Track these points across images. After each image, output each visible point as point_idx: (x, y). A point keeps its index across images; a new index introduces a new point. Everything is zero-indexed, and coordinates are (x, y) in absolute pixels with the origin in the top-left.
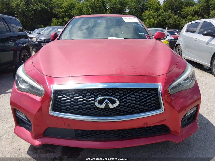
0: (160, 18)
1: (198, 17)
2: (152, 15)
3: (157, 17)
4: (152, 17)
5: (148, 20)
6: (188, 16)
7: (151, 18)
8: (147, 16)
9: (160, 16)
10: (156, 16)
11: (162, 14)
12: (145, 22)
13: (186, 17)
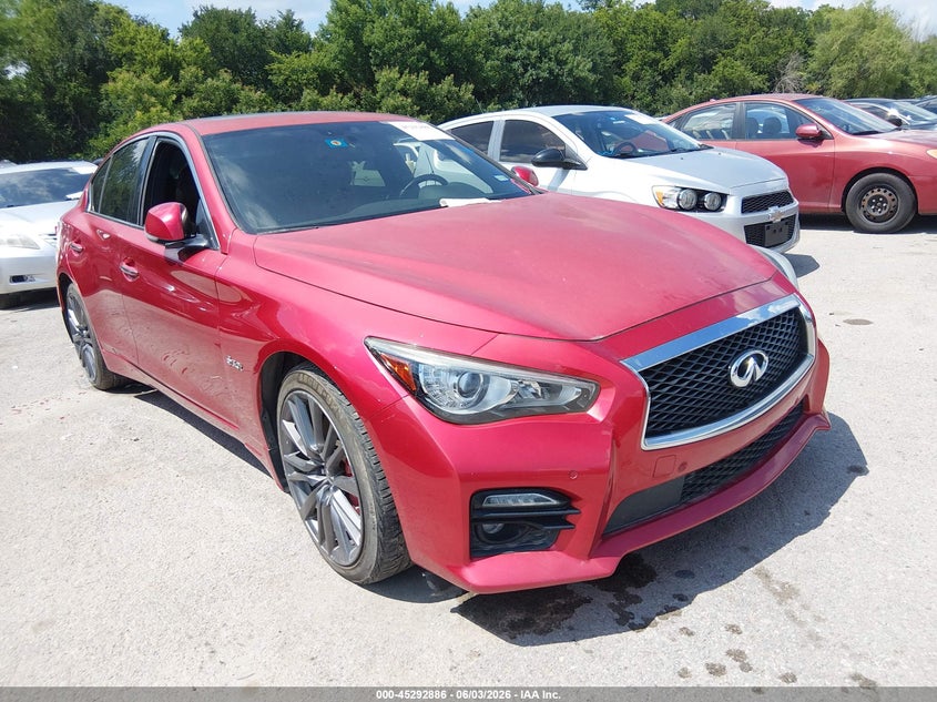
0: (195, 104)
1: (340, 95)
2: (152, 92)
3: (179, 100)
4: (153, 99)
5: (138, 113)
6: (305, 93)
7: (154, 105)
8: (131, 97)
9: (189, 94)
10: (174, 97)
11: (201, 87)
12: (130, 124)
13: (298, 97)
